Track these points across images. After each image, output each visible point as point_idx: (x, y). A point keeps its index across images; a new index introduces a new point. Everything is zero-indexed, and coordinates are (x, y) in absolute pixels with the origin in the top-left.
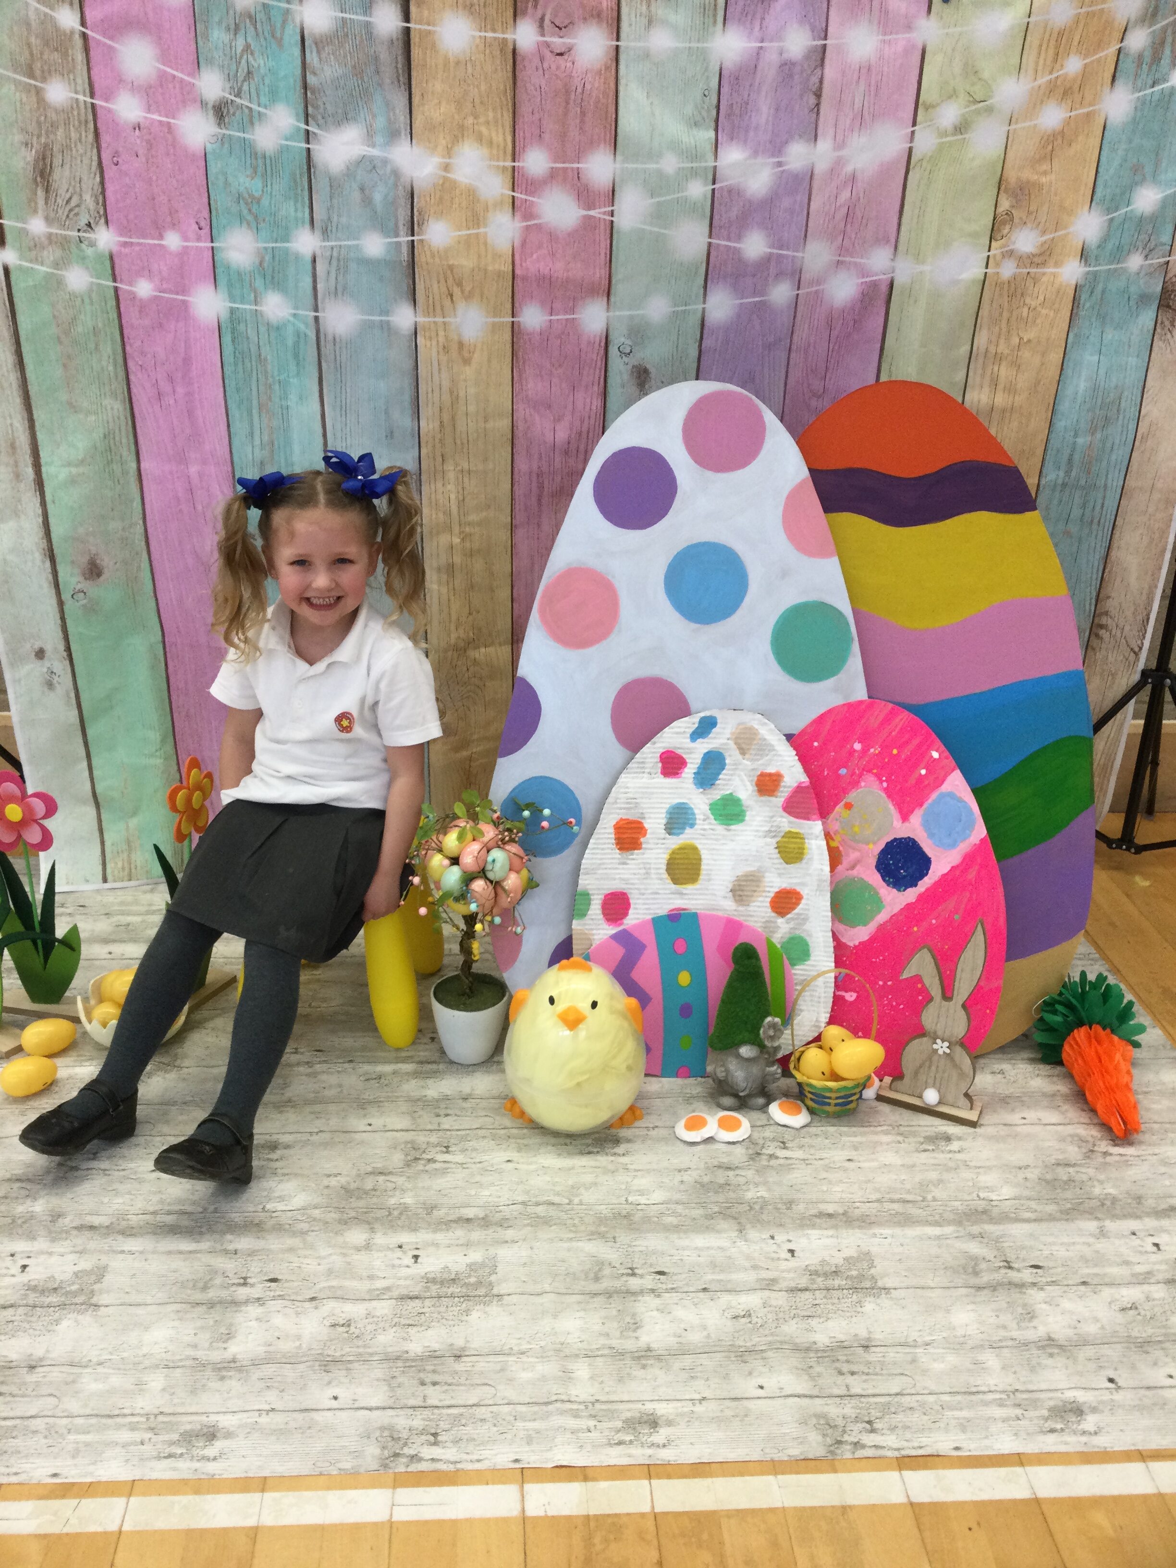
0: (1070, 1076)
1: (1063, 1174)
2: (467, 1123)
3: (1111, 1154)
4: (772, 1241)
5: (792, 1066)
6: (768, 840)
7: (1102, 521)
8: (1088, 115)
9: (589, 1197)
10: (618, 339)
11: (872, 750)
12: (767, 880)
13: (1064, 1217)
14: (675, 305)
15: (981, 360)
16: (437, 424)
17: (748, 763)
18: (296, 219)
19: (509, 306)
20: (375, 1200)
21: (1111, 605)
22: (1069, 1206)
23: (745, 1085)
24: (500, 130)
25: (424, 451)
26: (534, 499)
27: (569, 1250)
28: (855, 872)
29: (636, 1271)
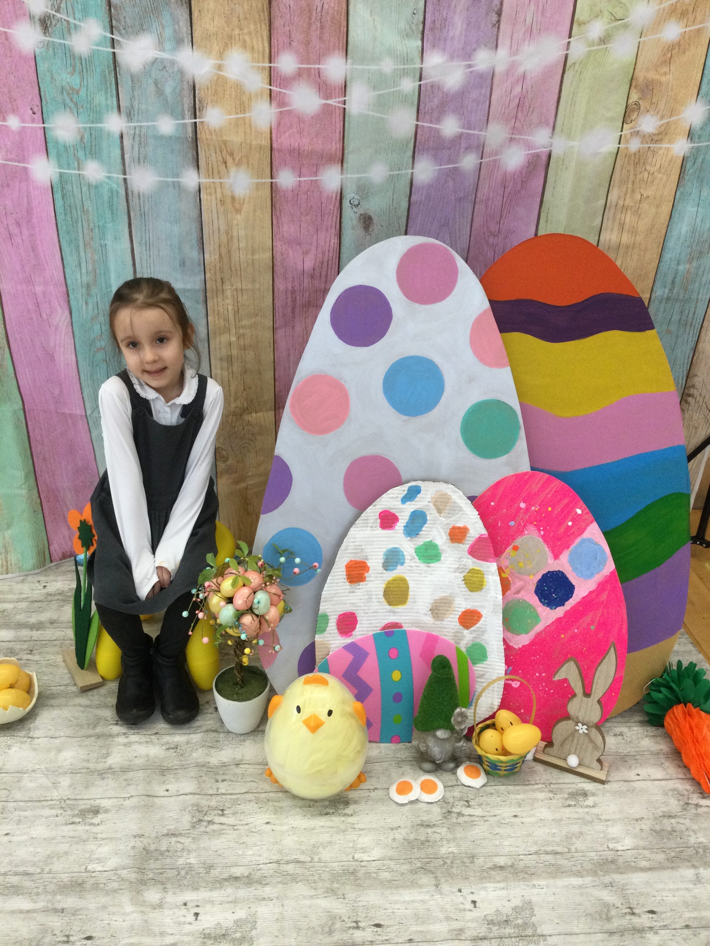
0: (668, 736)
1: (667, 824)
2: (240, 788)
3: (701, 806)
4: (460, 894)
5: (474, 741)
6: (458, 574)
7: (694, 323)
8: (699, 30)
9: (326, 855)
10: (350, 195)
11: (533, 508)
12: (456, 602)
13: (669, 864)
14: (391, 170)
15: (612, 210)
16: (217, 257)
17: (443, 519)
18: (107, 106)
19: (268, 170)
20: (168, 861)
21: (697, 381)
22: (673, 854)
23: (440, 756)
24: (260, 39)
25: (208, 275)
26: (289, 309)
27: (310, 907)
28: (520, 596)
29: (360, 924)
